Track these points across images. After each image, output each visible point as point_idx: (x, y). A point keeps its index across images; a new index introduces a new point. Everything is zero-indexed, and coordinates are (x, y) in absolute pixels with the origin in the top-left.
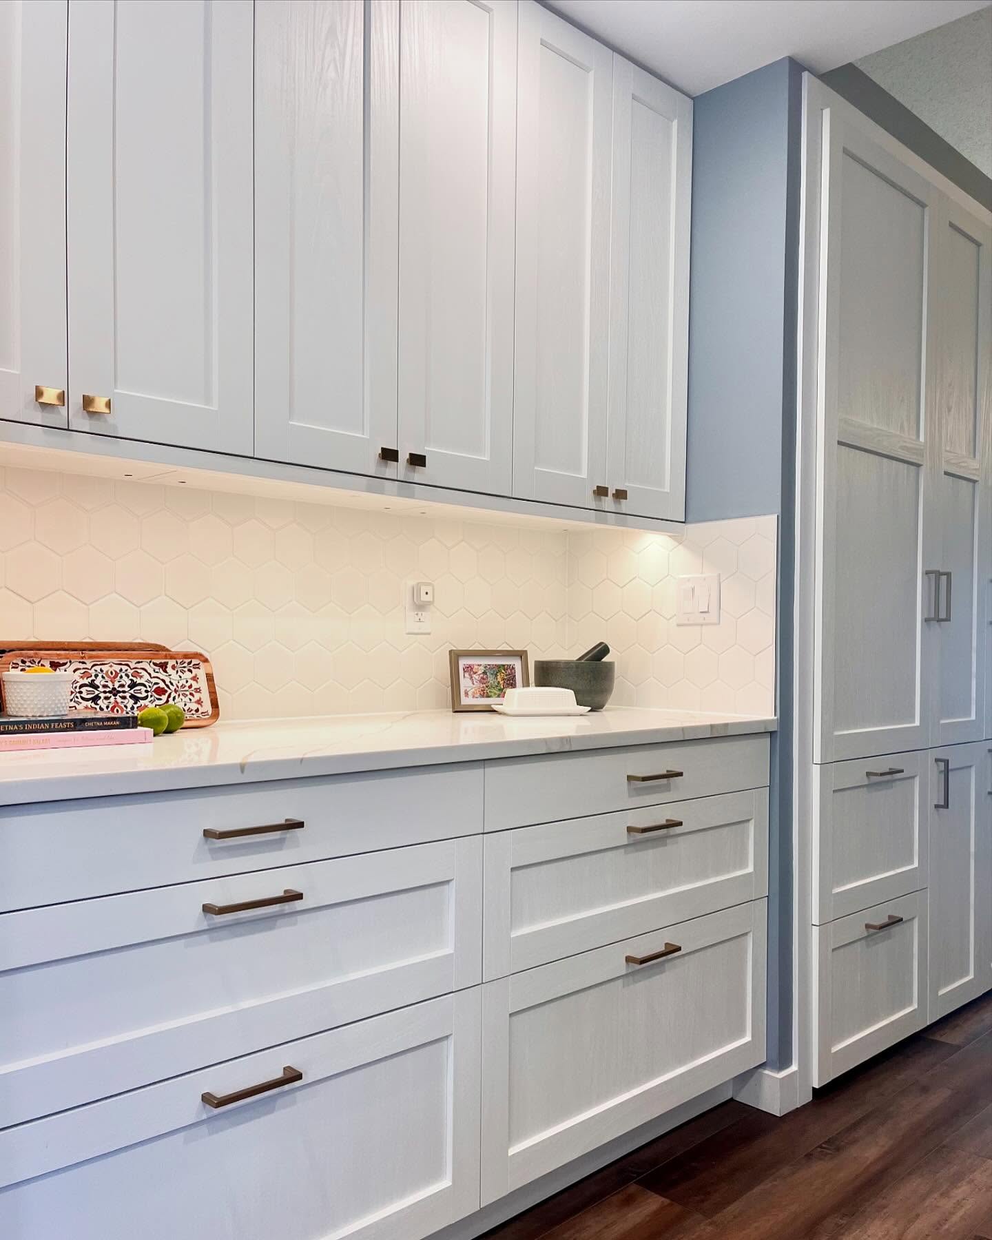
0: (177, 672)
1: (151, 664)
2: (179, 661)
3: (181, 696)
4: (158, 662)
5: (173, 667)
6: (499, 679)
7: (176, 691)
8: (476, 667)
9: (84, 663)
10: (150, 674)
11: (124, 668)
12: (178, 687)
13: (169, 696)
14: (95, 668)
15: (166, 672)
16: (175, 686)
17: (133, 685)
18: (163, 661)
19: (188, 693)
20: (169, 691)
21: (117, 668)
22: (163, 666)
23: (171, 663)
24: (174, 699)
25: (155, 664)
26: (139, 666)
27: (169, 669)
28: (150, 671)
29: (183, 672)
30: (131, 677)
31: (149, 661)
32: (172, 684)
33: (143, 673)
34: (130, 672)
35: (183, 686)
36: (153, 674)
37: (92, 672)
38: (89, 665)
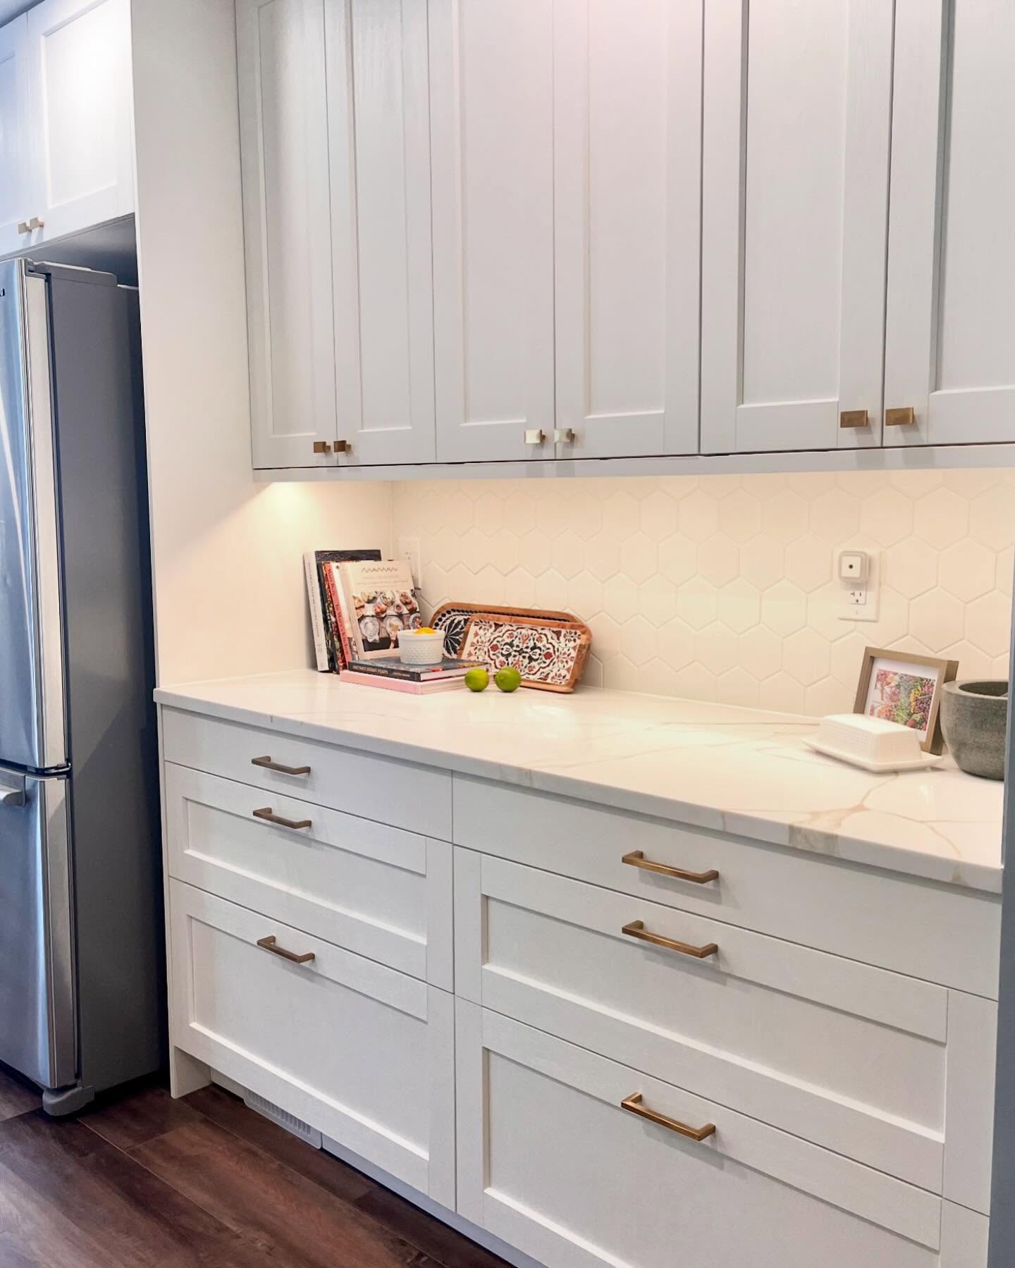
0: (566, 640)
1: (551, 631)
2: (568, 631)
3: (560, 662)
4: (555, 630)
5: (564, 636)
6: (912, 699)
7: (558, 657)
8: (891, 675)
9: (511, 626)
10: (548, 640)
11: (534, 632)
12: (561, 654)
14: (519, 631)
15: (558, 639)
17: (534, 648)
18: (558, 630)
19: (565, 660)
20: (554, 657)
21: (530, 632)
22: (558, 634)
23: (563, 632)
25: (553, 632)
26: (543, 632)
27: (562, 638)
28: (549, 637)
29: (569, 641)
30: (535, 641)
31: (549, 629)
33: (544, 638)
34: (537, 636)
35: (565, 654)
36: (550, 640)
37: (515, 634)
38: (514, 628)
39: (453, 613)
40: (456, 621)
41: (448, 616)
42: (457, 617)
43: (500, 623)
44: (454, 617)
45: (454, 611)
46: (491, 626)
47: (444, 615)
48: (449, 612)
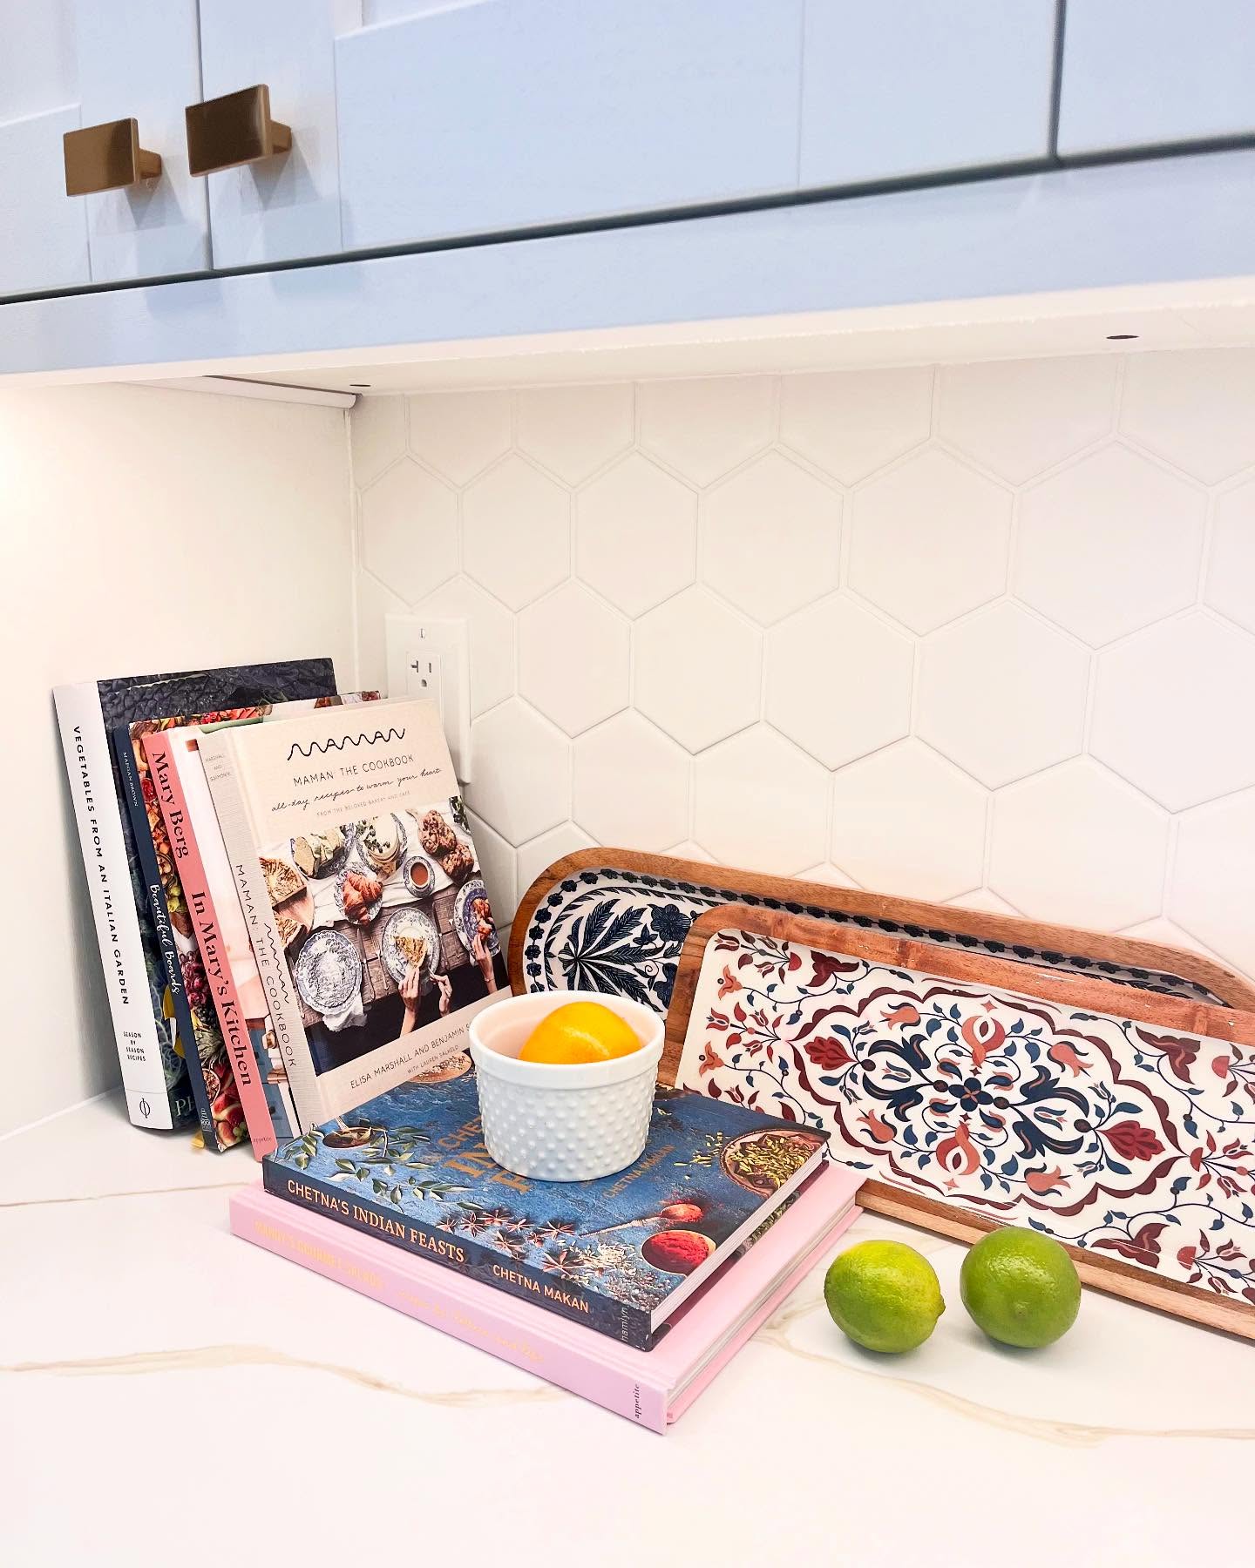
0: (1232, 1087)
1: (1131, 1032)
2: (1238, 1048)
3: (1213, 1187)
4: (1159, 1031)
5: (1220, 1066)
7: (1197, 1159)
9: (903, 976)
10: (1116, 1067)
11: (1032, 1022)
12: (1211, 1144)
13: (1163, 1170)
14: (939, 999)
15: (1183, 1074)
16: (1202, 1142)
17: (1041, 1089)
18: (1179, 1034)
20: (1170, 1151)
21: (1008, 1017)
22: (1181, 1055)
23: (1211, 1048)
24: (1180, 1185)
25: (1142, 1034)
26: (1086, 1027)
27: (1201, 1070)
28: (1124, 1054)
30: (1043, 1060)
31: (1121, 1020)
32: (1191, 1127)
33: (1095, 1056)
34: (1048, 1038)
36: (1130, 1071)
37: (925, 1008)
38: (921, 988)
39: (603, 882)
40: (618, 911)
41: (583, 888)
42: (622, 895)
43: (843, 959)
44: (609, 896)
45: (610, 874)
46: (795, 962)
47: (570, 886)
48: (589, 878)
